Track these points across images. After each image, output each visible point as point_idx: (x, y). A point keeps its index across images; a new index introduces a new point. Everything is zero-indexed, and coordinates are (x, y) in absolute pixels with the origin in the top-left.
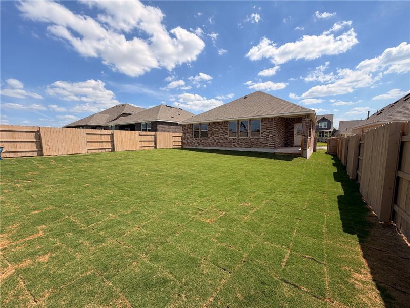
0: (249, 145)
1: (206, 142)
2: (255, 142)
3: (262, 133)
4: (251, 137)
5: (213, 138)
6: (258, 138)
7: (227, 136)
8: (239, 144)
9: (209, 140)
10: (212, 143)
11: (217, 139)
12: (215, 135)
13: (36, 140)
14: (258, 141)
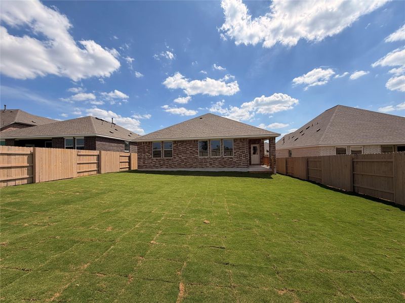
0: (223, 165)
1: (170, 162)
2: (228, 162)
3: (235, 153)
4: (224, 156)
5: (180, 158)
6: (231, 158)
7: (197, 155)
8: (211, 164)
9: (175, 160)
10: (179, 164)
11: (185, 159)
12: (183, 154)
13: (28, 165)
14: (231, 161)
